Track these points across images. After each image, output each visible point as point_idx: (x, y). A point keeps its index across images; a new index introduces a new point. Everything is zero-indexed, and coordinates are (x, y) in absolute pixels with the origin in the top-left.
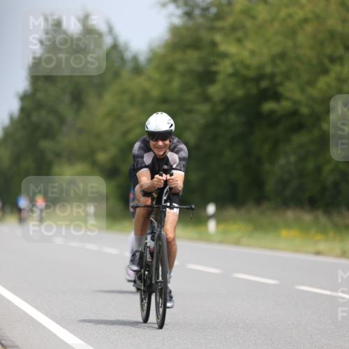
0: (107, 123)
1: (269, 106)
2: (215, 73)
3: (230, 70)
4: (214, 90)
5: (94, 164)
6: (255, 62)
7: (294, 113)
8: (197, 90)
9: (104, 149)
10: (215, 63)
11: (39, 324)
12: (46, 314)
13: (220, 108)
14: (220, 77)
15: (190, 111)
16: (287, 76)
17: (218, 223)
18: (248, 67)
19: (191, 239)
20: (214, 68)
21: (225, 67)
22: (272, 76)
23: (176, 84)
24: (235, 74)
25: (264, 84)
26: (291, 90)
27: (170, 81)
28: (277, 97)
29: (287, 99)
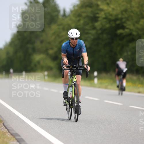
0: (53, 37)
1: (120, 31)
2: (98, 17)
3: (104, 16)
4: (97, 24)
5: (48, 54)
6: (114, 13)
7: (130, 34)
8: (91, 24)
9: (52, 49)
10: (98, 13)
11: (23, 121)
12: (26, 117)
13: (100, 32)
14: (100, 19)
15: (87, 33)
16: (127, 19)
17: (98, 79)
18: (111, 15)
19: (87, 86)
20: (98, 15)
21: (102, 15)
22: (121, 19)
23: (82, 22)
24: (105, 18)
25: (118, 22)
26: (129, 25)
27: (79, 21)
28: (123, 28)
29: (128, 28)
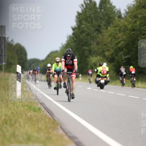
0: (110, 39)
27: (135, 22)
